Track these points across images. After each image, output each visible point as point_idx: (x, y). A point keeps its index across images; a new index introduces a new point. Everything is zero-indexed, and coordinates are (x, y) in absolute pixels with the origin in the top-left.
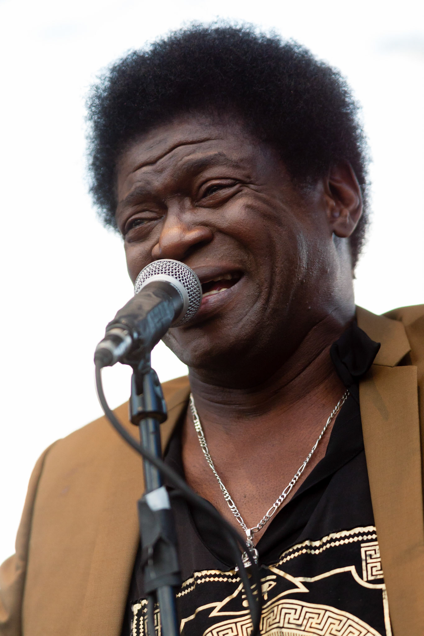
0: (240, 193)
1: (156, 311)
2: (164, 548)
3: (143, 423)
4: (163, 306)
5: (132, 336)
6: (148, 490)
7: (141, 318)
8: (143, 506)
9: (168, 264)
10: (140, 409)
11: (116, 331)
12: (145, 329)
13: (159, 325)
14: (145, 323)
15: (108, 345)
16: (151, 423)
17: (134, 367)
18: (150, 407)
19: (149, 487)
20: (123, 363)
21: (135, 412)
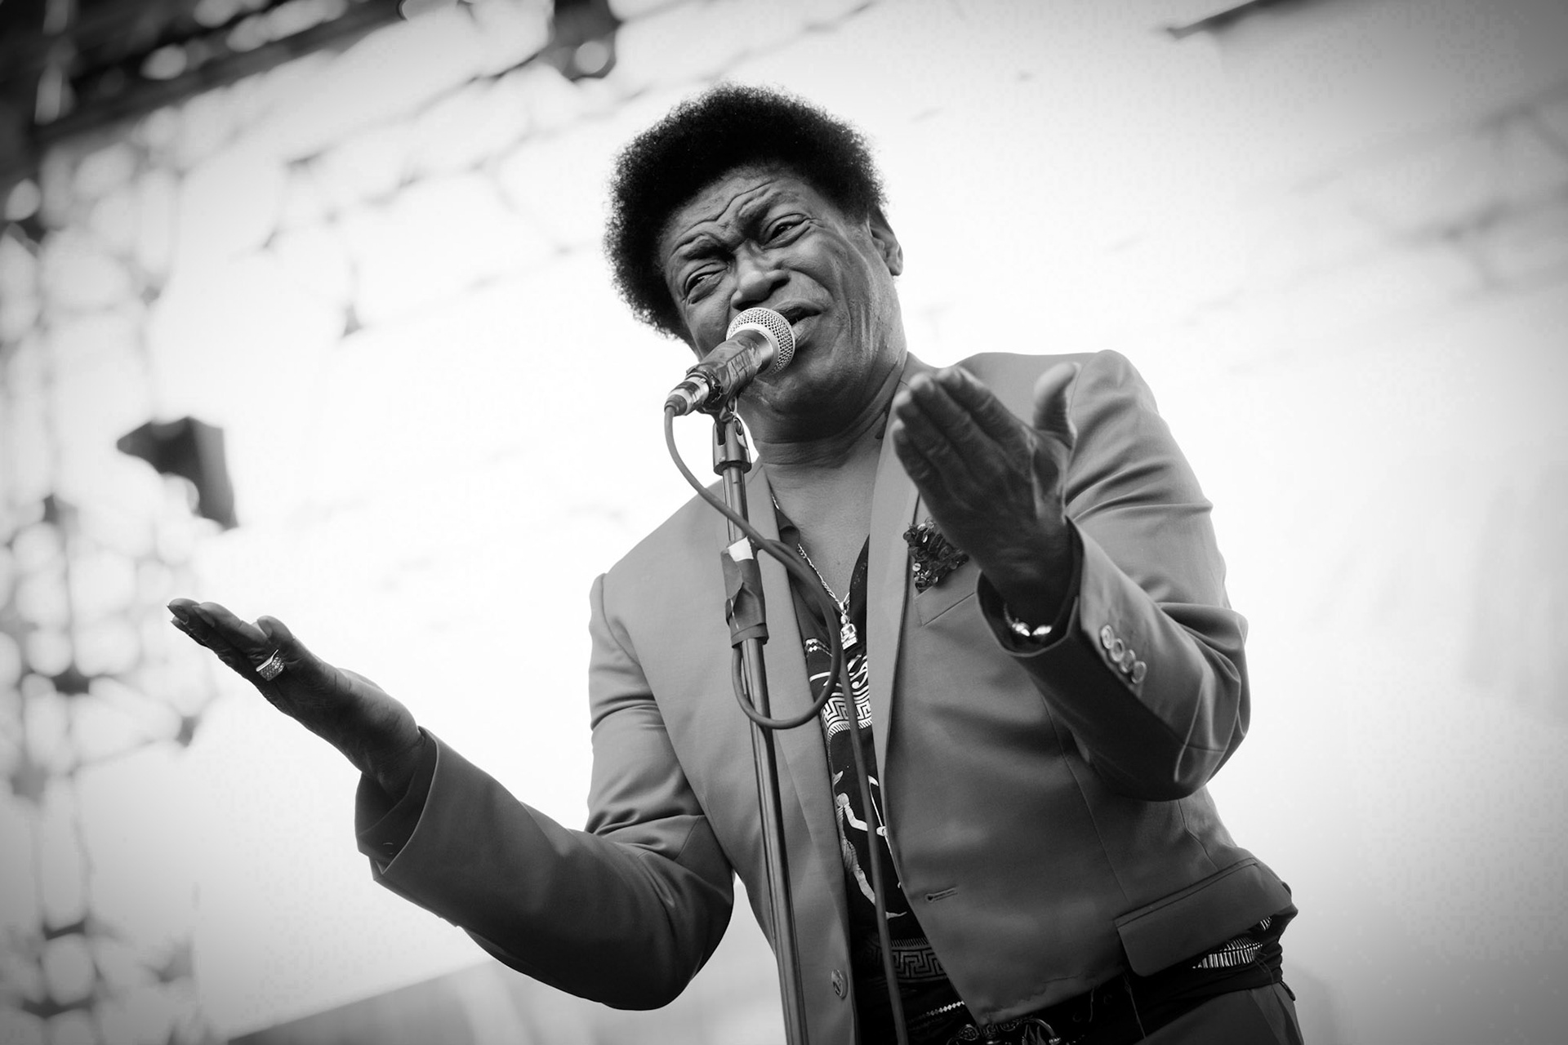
0: (809, 231)
1: (739, 358)
2: (747, 599)
3: (726, 472)
4: (747, 354)
5: (710, 385)
6: (732, 542)
7: (720, 366)
8: (726, 556)
9: (758, 312)
10: (723, 459)
11: (693, 380)
12: (724, 378)
13: (742, 374)
14: (725, 370)
15: (682, 392)
16: (734, 472)
17: (716, 416)
18: (733, 457)
19: (733, 539)
20: (702, 412)
21: (717, 463)
